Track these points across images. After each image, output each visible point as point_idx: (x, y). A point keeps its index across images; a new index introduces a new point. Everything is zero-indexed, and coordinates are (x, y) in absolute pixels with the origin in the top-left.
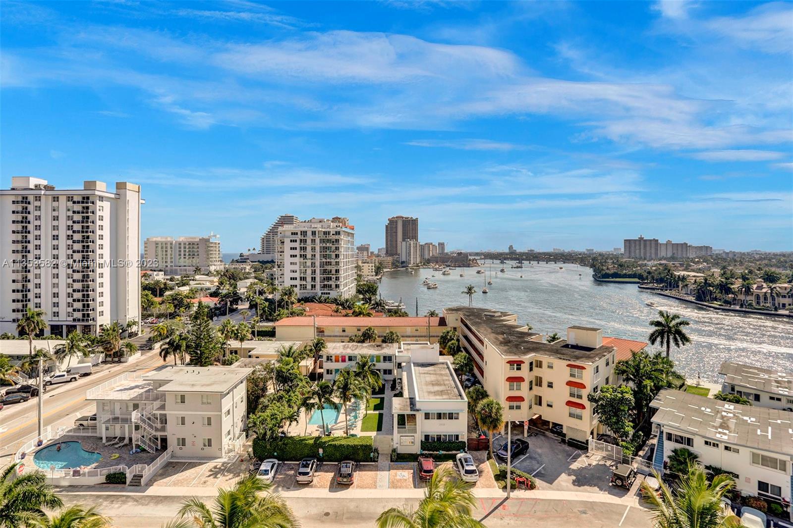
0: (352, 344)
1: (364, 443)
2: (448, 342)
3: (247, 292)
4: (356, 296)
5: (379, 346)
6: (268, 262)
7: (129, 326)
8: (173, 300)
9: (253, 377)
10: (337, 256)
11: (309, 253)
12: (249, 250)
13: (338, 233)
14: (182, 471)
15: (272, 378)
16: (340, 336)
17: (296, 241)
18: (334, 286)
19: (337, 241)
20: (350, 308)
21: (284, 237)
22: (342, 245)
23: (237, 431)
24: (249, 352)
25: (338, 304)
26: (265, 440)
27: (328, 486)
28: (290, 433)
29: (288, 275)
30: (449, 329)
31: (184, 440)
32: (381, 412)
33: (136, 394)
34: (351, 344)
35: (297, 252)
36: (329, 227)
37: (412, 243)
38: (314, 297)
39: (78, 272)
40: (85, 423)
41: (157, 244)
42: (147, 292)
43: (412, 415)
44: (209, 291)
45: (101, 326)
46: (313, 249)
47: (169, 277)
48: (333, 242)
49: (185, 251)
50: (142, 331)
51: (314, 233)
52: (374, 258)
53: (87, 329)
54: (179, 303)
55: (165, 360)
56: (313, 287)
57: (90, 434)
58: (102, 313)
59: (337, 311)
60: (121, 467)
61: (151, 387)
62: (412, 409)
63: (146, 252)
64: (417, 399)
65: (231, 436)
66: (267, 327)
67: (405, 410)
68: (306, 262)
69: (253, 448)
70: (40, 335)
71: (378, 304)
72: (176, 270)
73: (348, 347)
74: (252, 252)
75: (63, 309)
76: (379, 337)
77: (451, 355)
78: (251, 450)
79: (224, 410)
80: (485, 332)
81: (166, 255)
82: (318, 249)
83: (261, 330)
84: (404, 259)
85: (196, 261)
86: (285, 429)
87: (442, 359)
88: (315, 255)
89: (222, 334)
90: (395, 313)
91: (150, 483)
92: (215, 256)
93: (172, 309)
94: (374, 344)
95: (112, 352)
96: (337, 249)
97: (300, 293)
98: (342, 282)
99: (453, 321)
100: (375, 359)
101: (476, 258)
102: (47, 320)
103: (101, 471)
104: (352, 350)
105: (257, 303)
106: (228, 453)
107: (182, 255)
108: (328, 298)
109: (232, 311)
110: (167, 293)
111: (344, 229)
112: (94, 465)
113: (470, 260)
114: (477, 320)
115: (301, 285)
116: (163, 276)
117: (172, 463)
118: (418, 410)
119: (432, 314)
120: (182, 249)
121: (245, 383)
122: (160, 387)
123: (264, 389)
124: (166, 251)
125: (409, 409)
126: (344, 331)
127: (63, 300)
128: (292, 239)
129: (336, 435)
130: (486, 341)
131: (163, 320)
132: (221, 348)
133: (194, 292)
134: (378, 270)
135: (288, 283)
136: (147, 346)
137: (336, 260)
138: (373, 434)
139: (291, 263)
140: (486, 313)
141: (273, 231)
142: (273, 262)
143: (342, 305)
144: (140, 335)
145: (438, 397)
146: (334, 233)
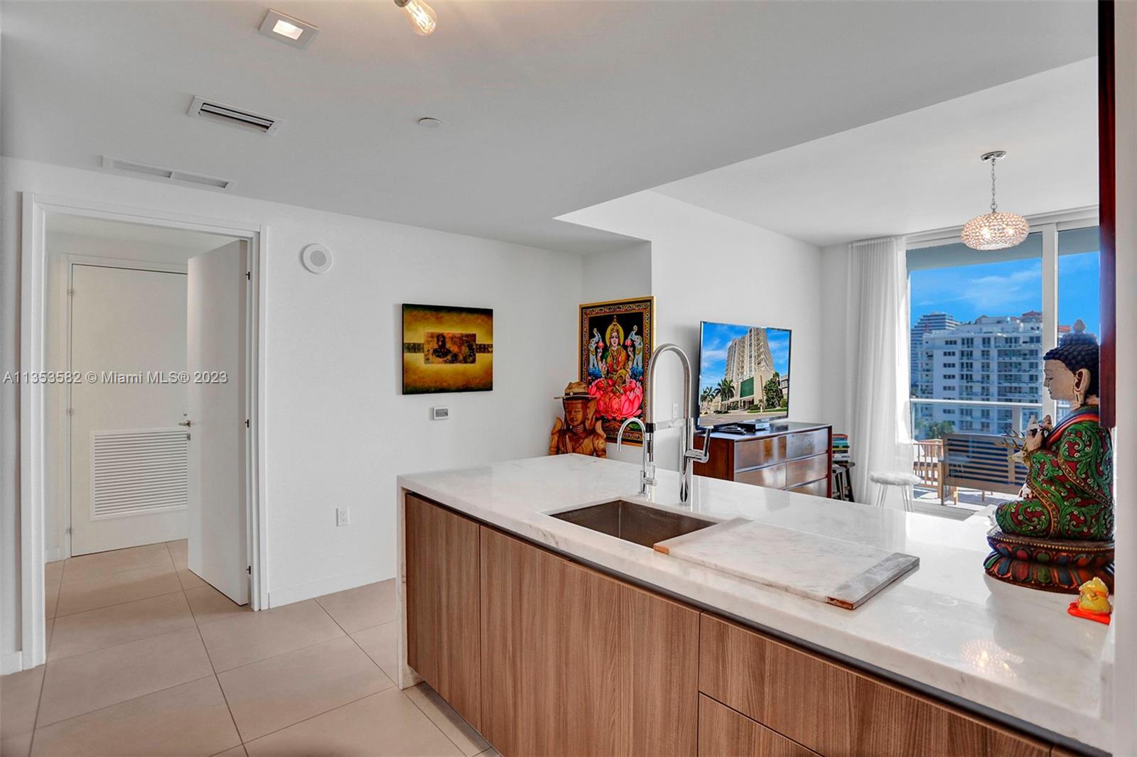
10: (1032, 379)
11: (977, 373)
13: (1035, 340)
17: (954, 354)
19: (1033, 353)
21: (934, 347)
35: (956, 371)
36: (1016, 330)
46: (986, 367)
48: (1025, 355)
51: (986, 341)
56: (985, 426)
68: (971, 387)
82: (994, 365)
88: (988, 376)
96: (1033, 366)
115: (962, 422)
128: (947, 351)
135: (938, 418)
137: (1030, 385)
139: (945, 387)
142: (915, 385)
146: (1028, 340)
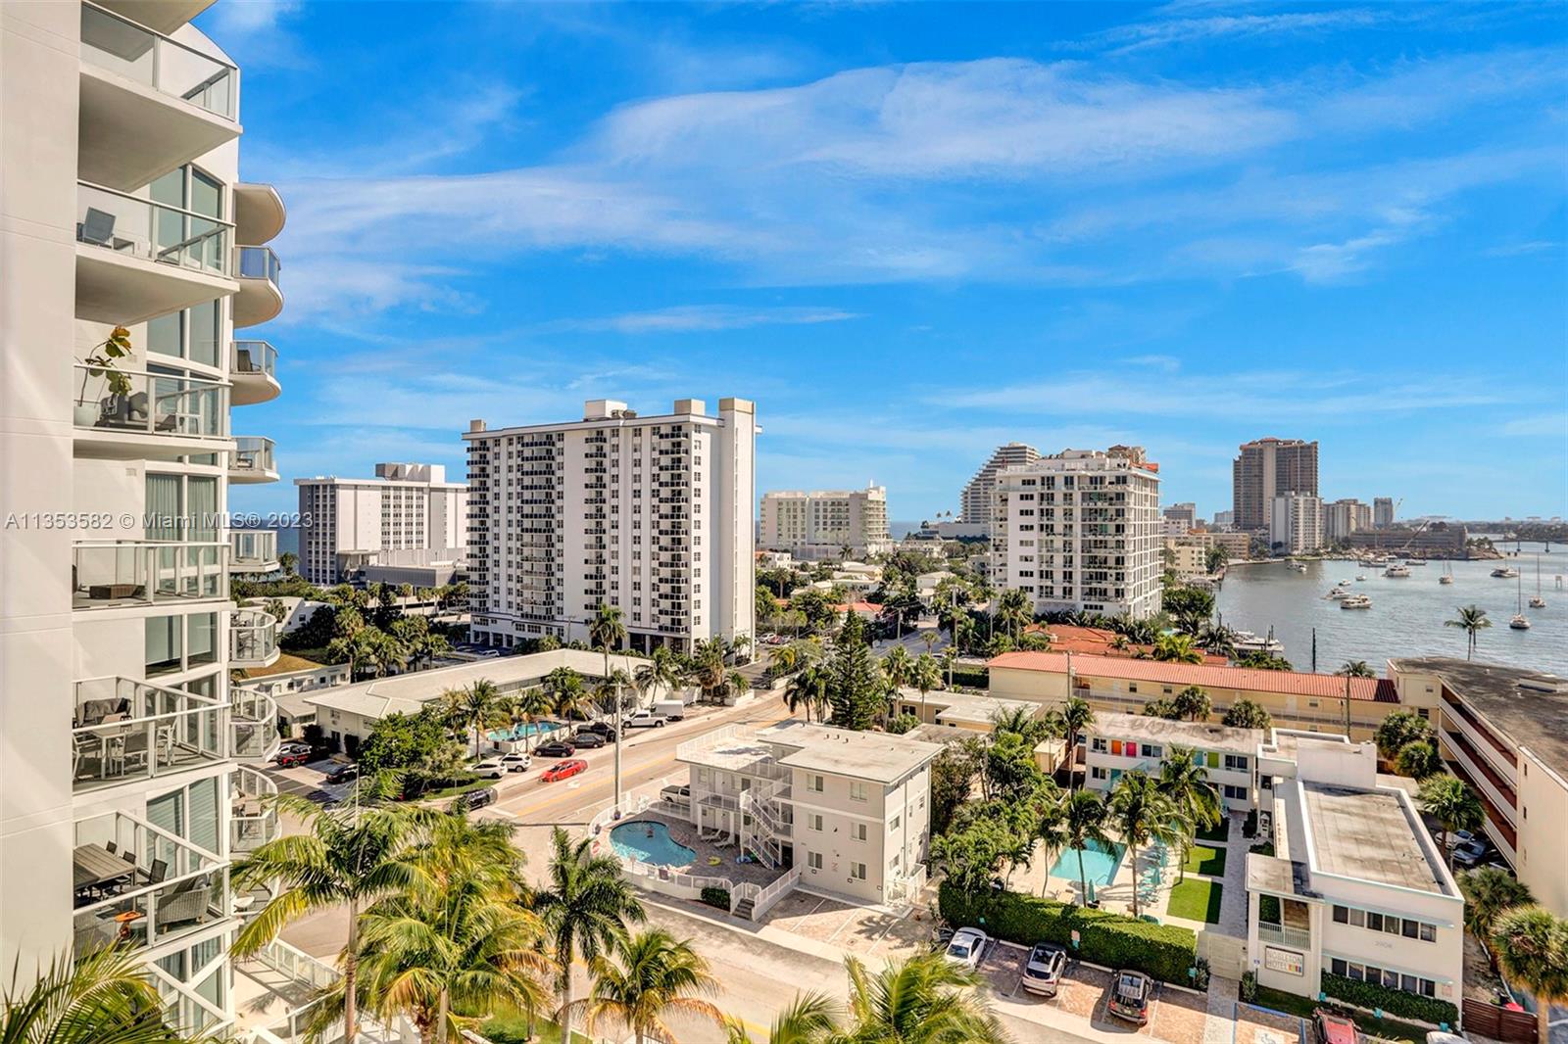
0: (1153, 719)
1: (1175, 942)
2: (1403, 742)
3: (935, 596)
4: (1161, 617)
5: (1216, 731)
6: (974, 539)
7: (737, 644)
8: (806, 604)
9: (943, 761)
10: (1120, 529)
11: (1059, 523)
12: (939, 515)
13: (1122, 480)
14: (815, 912)
15: (980, 769)
16: (1123, 700)
17: (1032, 497)
18: (1111, 593)
19: (1120, 496)
20: (1147, 641)
21: (1008, 489)
22: (1132, 506)
23: (912, 863)
24: (938, 712)
25: (1120, 631)
26: (963, 888)
27: (1090, 1015)
28: (1012, 884)
29: (1015, 566)
30: (1406, 712)
31: (819, 857)
32: (1218, 880)
33: (746, 763)
34: (1148, 720)
35: (1034, 520)
36: (1102, 466)
37: (1301, 499)
38: (1068, 614)
39: (666, 550)
40: (674, 796)
41: (780, 504)
42: (763, 588)
43: (1298, 903)
44: (866, 591)
45: (697, 641)
46: (1068, 514)
47: (798, 563)
48: (1111, 499)
49: (825, 517)
50: (757, 656)
51: (1069, 481)
52: (1205, 534)
53: (677, 644)
54: (814, 609)
55: (792, 710)
56: (1067, 592)
57: (681, 817)
58: (698, 621)
59: (1118, 647)
60: (722, 881)
61: (768, 755)
62: (1298, 889)
63: (763, 519)
64: (1313, 867)
65: (900, 867)
66: (972, 667)
67: (1279, 888)
68: (1052, 541)
69: (940, 900)
70: (617, 648)
71: (1214, 637)
72: (811, 551)
73: (1141, 725)
74: (944, 519)
75: (646, 610)
76: (1215, 710)
77: (1412, 775)
78: (935, 901)
79: (890, 816)
80: (1521, 730)
81: (795, 523)
82: (1077, 513)
83: (959, 672)
84: (1280, 537)
85: (843, 535)
86: (1003, 874)
87: (1383, 782)
88: (1071, 526)
89: (889, 673)
90: (1257, 659)
91: (764, 920)
92: (877, 526)
93: (803, 621)
94: (1202, 725)
95: (712, 687)
96: (1120, 513)
97: (1039, 604)
98: (1130, 584)
99: (1415, 692)
100: (1205, 759)
101: (1491, 537)
102: (626, 625)
103: (695, 880)
104: (1152, 733)
105: (953, 619)
106: (895, 898)
107: (821, 523)
108: (1100, 616)
109: (908, 631)
110: (797, 592)
111: (1135, 471)
112: (686, 868)
113: (1470, 542)
114: (1495, 697)
115: (1041, 587)
116: (789, 562)
117: (799, 893)
118: (1315, 896)
119: (1357, 670)
120: (821, 514)
121: (928, 770)
122: (784, 756)
123: (964, 789)
124: (795, 517)
125: (1291, 887)
126: (1133, 690)
127: (646, 594)
128: (1024, 493)
129: (1109, 910)
130: (1524, 754)
131: (788, 638)
132: (887, 700)
133: (840, 592)
134: (1214, 562)
135: (1014, 583)
136: (764, 682)
137: (1117, 538)
138: (1198, 926)
139: (1022, 542)
140: (1523, 682)
141: (986, 478)
142: (984, 539)
143: (1130, 633)
144: (753, 662)
145: (1372, 874)
146: (1114, 480)
